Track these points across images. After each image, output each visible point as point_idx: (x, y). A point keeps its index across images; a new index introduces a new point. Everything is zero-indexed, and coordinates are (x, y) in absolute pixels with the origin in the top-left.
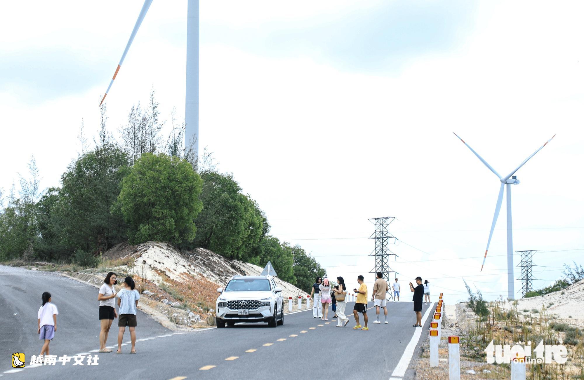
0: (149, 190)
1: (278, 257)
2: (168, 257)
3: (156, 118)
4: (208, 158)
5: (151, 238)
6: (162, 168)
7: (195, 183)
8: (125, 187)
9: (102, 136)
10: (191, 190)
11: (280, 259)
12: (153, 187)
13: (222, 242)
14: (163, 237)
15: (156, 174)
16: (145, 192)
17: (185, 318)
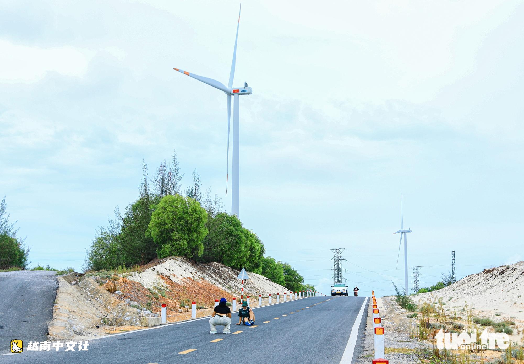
1: (274, 269)
2: (180, 266)
3: (177, 172)
4: (218, 202)
5: (171, 254)
6: (178, 205)
7: (202, 215)
8: (153, 219)
10: (199, 220)
11: (275, 271)
12: (171, 218)
13: (230, 258)
14: (180, 253)
15: (174, 209)
16: (166, 221)
17: (134, 317)
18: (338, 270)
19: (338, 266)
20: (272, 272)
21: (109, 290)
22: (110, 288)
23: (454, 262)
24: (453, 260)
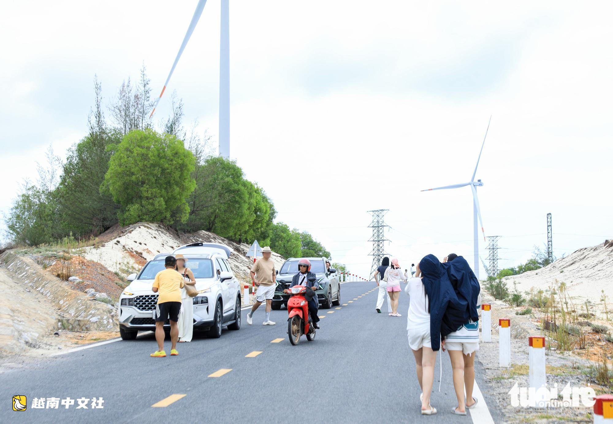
0: (137, 168)
1: (288, 241)
2: (155, 238)
3: (148, 95)
5: (139, 219)
7: (187, 161)
8: (113, 166)
9: (97, 117)
10: (182, 167)
11: (290, 243)
12: (141, 164)
13: (226, 225)
14: (153, 218)
15: (144, 151)
16: (133, 170)
17: (105, 317)
18: (379, 241)
19: (378, 236)
20: (284, 246)
21: (58, 276)
22: (60, 272)
23: (550, 229)
24: (548, 226)
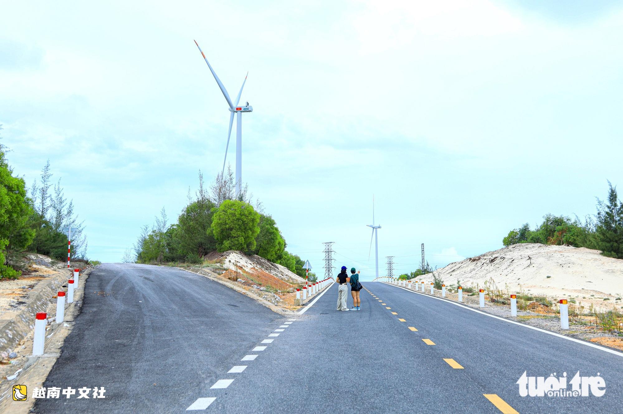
0: (230, 221)
1: (288, 260)
2: (241, 259)
3: (232, 181)
4: (259, 205)
5: (230, 248)
6: (236, 208)
7: (256, 217)
8: (215, 220)
9: (201, 193)
10: (253, 220)
11: (289, 261)
12: (231, 219)
13: (266, 252)
14: (238, 248)
15: (233, 212)
16: (227, 222)
17: (273, 299)
18: (329, 260)
19: (329, 257)
20: (286, 263)
21: (229, 279)
22: (230, 277)
23: (423, 253)
24: (422, 251)
